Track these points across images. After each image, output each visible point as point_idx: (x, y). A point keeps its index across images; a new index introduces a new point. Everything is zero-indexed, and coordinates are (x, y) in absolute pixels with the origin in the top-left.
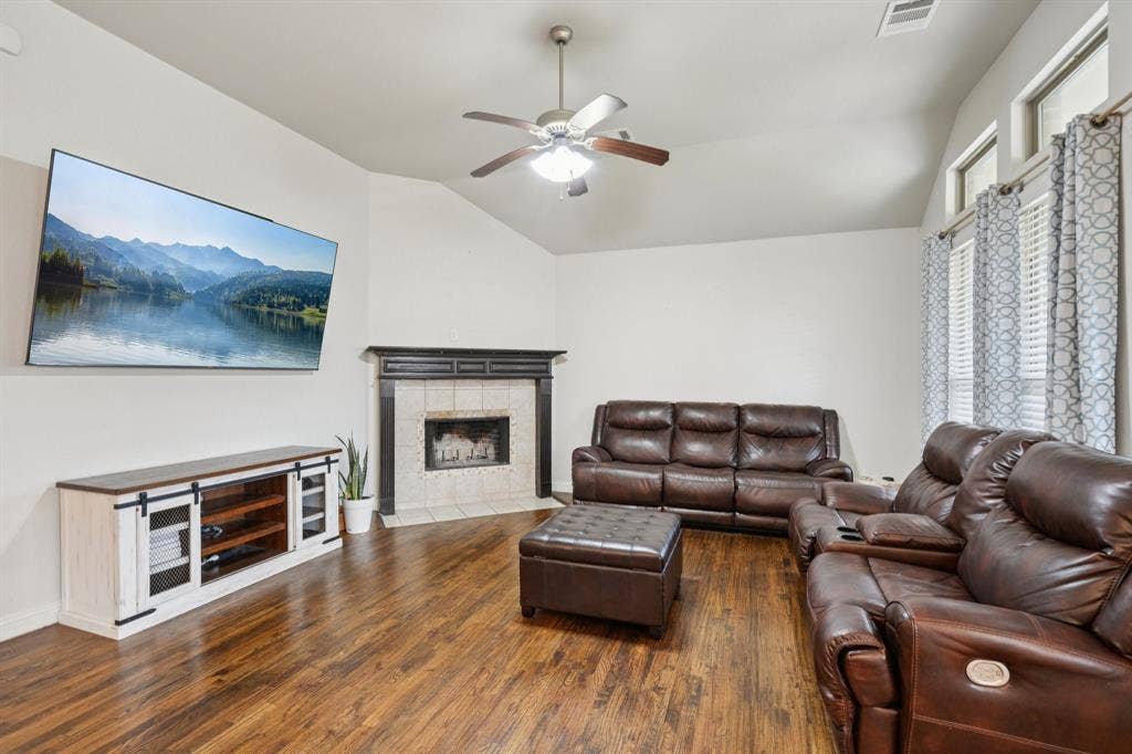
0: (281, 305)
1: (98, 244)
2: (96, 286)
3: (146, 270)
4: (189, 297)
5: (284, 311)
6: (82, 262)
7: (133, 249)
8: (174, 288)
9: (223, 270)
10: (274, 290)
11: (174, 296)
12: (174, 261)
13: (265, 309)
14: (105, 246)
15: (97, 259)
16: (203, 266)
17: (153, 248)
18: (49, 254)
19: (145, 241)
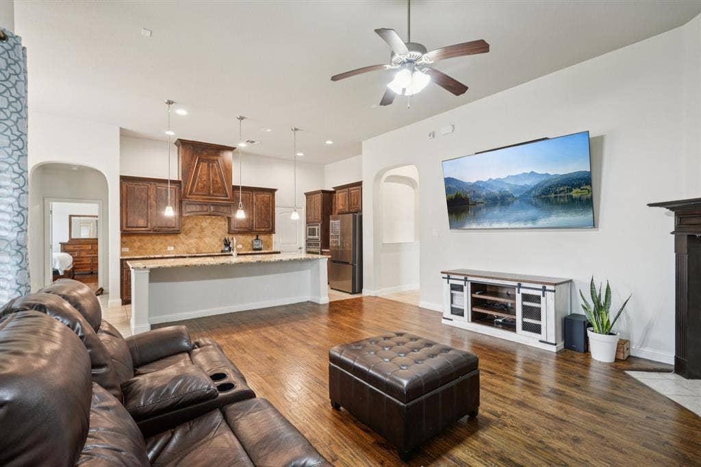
0: (560, 192)
1: (474, 185)
2: (475, 204)
3: (496, 191)
4: (516, 198)
5: (563, 194)
6: (468, 195)
7: (489, 183)
8: (509, 196)
9: (531, 182)
10: (557, 185)
11: (509, 199)
12: (508, 184)
13: (553, 195)
14: (477, 185)
15: (474, 191)
16: (521, 183)
17: (497, 181)
18: (453, 195)
19: (494, 178)
